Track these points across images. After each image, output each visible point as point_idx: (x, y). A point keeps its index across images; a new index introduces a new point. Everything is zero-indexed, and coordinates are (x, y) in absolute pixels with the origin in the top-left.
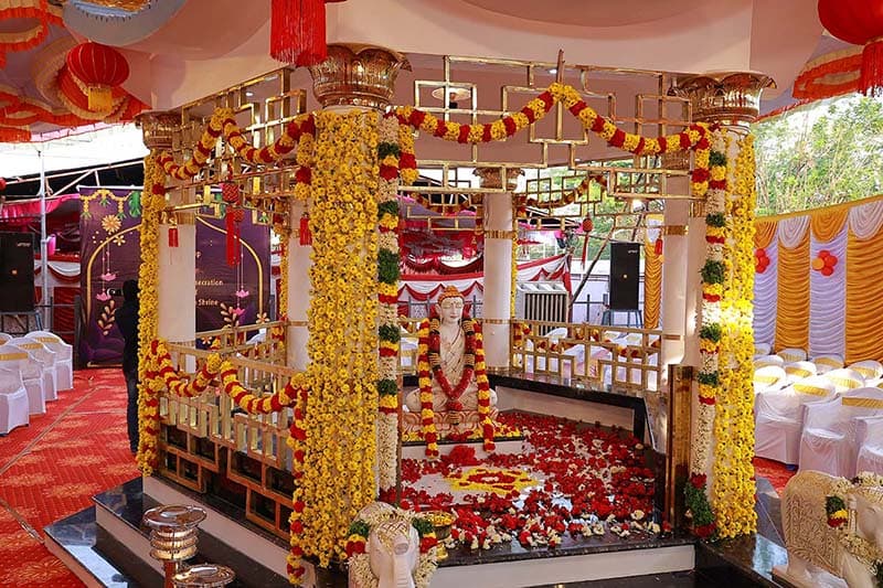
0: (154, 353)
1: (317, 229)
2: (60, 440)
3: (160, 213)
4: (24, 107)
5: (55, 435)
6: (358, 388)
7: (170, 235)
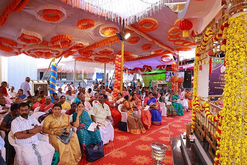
0: (195, 99)
1: (227, 60)
2: (188, 118)
3: (198, 62)
4: (187, 42)
5: (187, 117)
6: (240, 119)
7: (200, 68)
